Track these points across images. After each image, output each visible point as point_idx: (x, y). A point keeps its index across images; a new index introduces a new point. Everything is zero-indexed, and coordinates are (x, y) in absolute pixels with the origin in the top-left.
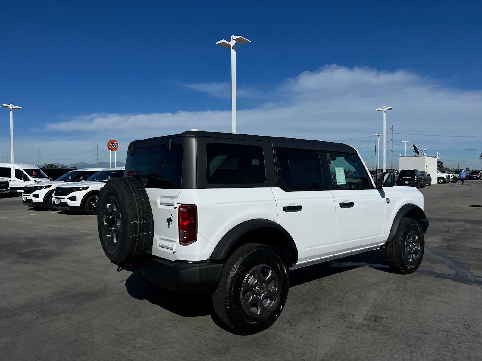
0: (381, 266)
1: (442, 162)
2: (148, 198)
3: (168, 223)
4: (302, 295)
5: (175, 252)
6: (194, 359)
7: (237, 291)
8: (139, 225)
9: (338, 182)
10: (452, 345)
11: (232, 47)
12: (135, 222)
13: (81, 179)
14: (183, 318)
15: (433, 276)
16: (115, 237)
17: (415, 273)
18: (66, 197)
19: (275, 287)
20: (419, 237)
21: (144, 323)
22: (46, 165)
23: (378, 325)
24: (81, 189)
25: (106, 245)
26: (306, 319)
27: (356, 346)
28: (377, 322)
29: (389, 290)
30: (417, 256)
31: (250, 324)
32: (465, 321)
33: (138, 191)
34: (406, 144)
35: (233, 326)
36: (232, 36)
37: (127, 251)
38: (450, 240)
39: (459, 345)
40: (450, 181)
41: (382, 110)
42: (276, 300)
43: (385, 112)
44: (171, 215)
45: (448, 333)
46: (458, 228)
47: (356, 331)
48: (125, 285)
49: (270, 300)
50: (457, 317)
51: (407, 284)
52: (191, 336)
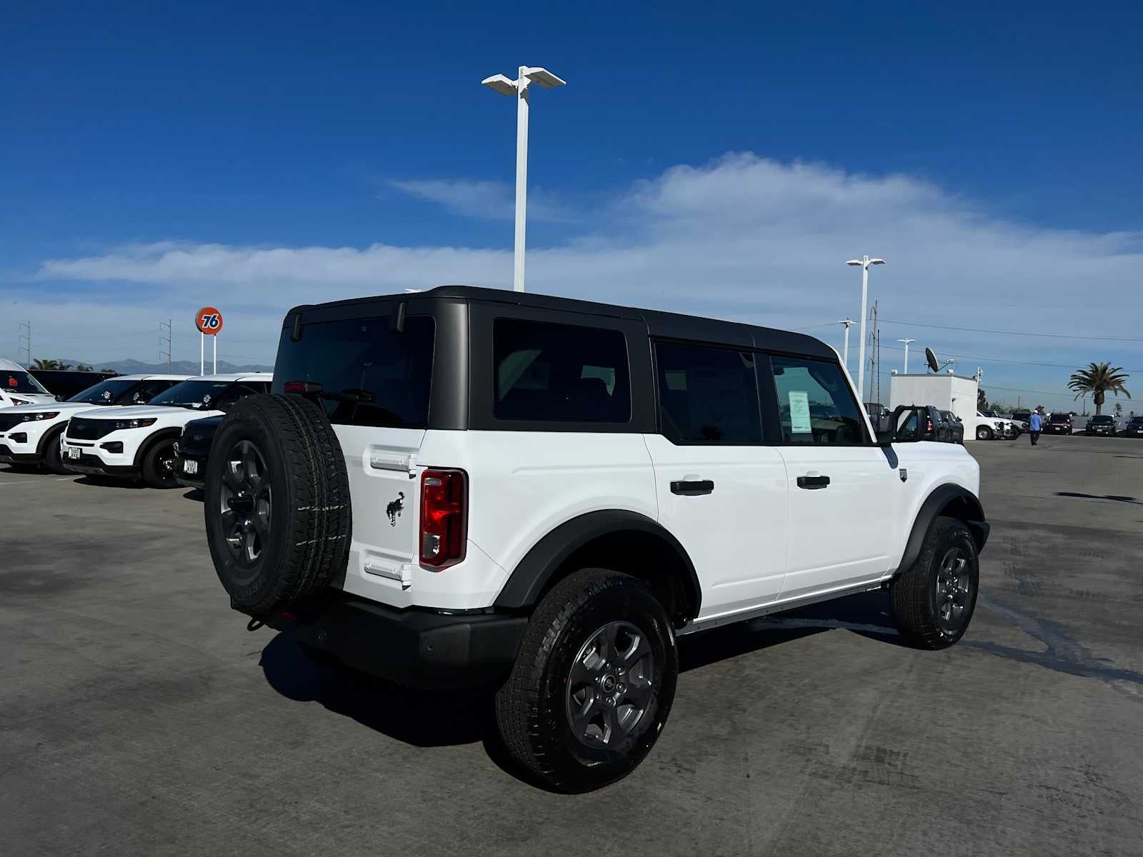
0: (875, 629)
1: (984, 392)
2: (340, 450)
3: (392, 513)
4: (698, 696)
5: (408, 586)
6: (450, 852)
7: (558, 687)
8: (319, 516)
9: (793, 426)
10: (1066, 821)
11: (521, 94)
12: (308, 508)
13: (135, 399)
14: (413, 748)
15: (998, 655)
16: (250, 546)
17: (955, 648)
18: (98, 443)
19: (647, 676)
20: (968, 563)
21: (317, 762)
22: (38, 362)
23: (889, 772)
24: (135, 423)
25: (228, 564)
26: (715, 755)
27: (841, 823)
28: (884, 763)
29: (902, 687)
30: (962, 607)
31: (586, 767)
32: (1088, 763)
33: (315, 430)
34: (907, 346)
35: (546, 772)
36: (520, 68)
37: (286, 580)
38: (1023, 572)
39: (1082, 821)
40: (1003, 436)
41: (860, 265)
42: (648, 708)
43: (866, 268)
44: (401, 494)
45: (1053, 792)
46: (1036, 544)
47: (838, 786)
48: (260, 664)
49: (632, 708)
50: (1067, 753)
51: (941, 673)
52: (439, 795)
